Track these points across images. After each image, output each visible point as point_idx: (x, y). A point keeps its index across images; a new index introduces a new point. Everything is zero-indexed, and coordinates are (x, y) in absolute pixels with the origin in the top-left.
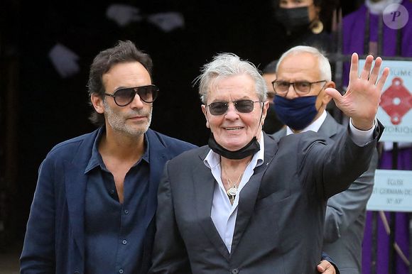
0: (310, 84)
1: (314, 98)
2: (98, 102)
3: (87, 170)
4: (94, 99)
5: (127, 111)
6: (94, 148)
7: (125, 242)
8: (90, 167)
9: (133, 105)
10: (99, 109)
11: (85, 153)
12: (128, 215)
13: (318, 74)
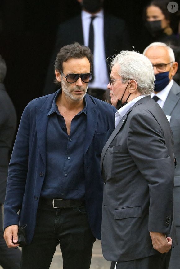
0: (166, 65)
1: (168, 72)
2: (58, 75)
3: (49, 114)
4: (56, 73)
5: (73, 86)
6: (54, 101)
7: (69, 158)
8: (51, 112)
9: (77, 84)
10: (58, 79)
11: (49, 104)
12: (71, 143)
13: (169, 59)
